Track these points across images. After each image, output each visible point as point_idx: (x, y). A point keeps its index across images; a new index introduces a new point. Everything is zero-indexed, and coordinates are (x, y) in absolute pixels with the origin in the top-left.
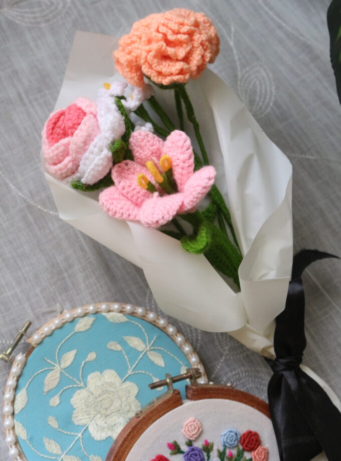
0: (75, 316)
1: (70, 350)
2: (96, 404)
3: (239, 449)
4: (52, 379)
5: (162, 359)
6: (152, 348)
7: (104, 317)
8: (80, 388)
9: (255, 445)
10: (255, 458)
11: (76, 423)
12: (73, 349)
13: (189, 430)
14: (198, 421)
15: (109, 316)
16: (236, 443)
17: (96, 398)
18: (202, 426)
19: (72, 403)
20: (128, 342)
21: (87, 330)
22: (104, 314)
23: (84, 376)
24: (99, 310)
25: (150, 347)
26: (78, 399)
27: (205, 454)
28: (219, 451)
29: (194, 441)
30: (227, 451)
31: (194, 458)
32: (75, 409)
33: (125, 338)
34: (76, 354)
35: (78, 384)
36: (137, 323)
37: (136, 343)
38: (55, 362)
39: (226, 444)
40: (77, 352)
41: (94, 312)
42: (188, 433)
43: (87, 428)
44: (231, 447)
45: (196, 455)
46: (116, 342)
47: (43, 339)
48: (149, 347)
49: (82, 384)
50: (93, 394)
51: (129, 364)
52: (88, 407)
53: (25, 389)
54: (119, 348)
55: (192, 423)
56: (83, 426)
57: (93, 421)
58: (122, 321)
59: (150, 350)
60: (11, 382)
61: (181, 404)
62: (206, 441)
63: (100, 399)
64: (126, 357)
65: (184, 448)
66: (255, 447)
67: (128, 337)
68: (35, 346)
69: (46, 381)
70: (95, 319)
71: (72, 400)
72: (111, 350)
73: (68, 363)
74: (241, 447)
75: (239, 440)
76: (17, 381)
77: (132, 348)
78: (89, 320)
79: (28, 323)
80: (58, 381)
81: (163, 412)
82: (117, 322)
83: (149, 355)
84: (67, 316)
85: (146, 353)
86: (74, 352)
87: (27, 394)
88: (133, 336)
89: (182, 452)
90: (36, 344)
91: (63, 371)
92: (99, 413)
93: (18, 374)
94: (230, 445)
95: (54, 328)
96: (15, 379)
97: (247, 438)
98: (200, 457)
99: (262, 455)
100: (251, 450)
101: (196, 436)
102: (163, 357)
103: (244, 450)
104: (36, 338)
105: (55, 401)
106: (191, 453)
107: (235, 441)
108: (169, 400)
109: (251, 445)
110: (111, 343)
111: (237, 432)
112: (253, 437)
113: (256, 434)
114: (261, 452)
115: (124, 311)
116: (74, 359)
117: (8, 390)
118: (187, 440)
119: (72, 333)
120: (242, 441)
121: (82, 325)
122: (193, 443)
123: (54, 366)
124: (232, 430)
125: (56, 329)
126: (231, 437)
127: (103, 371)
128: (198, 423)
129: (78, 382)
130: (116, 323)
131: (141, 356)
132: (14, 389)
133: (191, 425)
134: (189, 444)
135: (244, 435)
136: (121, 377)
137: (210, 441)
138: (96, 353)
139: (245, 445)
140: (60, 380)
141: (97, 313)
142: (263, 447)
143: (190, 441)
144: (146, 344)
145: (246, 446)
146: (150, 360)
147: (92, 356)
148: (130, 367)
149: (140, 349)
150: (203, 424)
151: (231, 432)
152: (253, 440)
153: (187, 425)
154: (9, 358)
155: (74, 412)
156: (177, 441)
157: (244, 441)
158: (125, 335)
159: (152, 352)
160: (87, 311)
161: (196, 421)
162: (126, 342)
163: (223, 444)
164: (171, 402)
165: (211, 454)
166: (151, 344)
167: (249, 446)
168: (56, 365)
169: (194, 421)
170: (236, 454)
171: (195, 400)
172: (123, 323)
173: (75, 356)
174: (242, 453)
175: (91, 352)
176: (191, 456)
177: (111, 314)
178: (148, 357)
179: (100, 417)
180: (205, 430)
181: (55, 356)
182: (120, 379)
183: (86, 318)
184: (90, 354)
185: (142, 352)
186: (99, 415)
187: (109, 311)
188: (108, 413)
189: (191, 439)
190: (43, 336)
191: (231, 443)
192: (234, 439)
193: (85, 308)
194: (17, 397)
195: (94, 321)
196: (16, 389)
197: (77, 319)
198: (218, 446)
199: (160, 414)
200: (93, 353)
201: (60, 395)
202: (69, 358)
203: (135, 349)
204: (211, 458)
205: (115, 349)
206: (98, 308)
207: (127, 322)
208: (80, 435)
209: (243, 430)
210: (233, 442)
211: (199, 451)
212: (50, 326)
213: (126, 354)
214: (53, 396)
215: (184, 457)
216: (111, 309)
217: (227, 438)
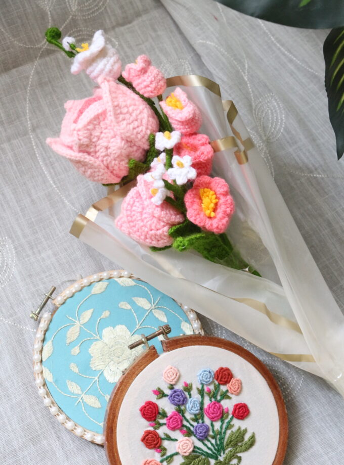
0: (92, 281)
1: (88, 309)
2: (110, 353)
3: (215, 384)
4: (73, 333)
5: (165, 316)
6: (156, 307)
7: (116, 282)
8: (97, 340)
9: (228, 378)
10: (230, 388)
11: (94, 369)
12: (90, 309)
13: (168, 377)
14: (175, 367)
15: (120, 281)
16: (211, 379)
17: (110, 348)
18: (178, 370)
19: (90, 352)
20: (136, 302)
21: (102, 293)
22: (116, 279)
23: (100, 331)
24: (112, 276)
25: (155, 306)
26: (95, 349)
27: (187, 394)
28: (198, 389)
29: (175, 384)
30: (205, 388)
31: (177, 398)
32: (92, 357)
33: (134, 299)
34: (93, 312)
35: (94, 337)
36: (143, 287)
37: (143, 303)
38: (75, 319)
39: (203, 382)
40: (94, 310)
41: (108, 278)
42: (168, 379)
43: (102, 372)
44: (207, 383)
45: (178, 396)
46: (126, 303)
47: (66, 300)
48: (153, 306)
49: (98, 337)
50: (107, 345)
51: (137, 320)
52: (103, 355)
53: (51, 341)
54: (129, 307)
55: (170, 370)
56: (99, 371)
57: (107, 367)
58: (131, 285)
59: (155, 308)
60: (40, 335)
61: (158, 356)
62: (185, 383)
63: (112, 349)
64: (135, 314)
65: (168, 392)
66: (229, 380)
67: (136, 298)
68: (59, 306)
69: (68, 335)
70: (108, 283)
71: (89, 350)
72: (122, 308)
73: (86, 320)
74: (217, 383)
75: (213, 376)
76: (45, 334)
77: (140, 307)
78: (103, 284)
79: (53, 288)
80: (78, 334)
81: (143, 366)
82: (127, 285)
83: (154, 312)
84: (85, 281)
85: (151, 311)
86: (91, 311)
87: (53, 345)
88: (141, 297)
89: (167, 396)
90: (59, 304)
91: (82, 326)
92: (113, 360)
93: (45, 329)
94: (206, 382)
95: (74, 291)
96: (43, 333)
97: (220, 374)
98: (183, 396)
99: (236, 385)
100: (226, 383)
101: (175, 380)
102: (166, 314)
103: (219, 384)
104: (59, 299)
105: (76, 350)
106: (174, 395)
107: (210, 378)
108: (146, 355)
109: (225, 379)
110: (122, 303)
111: (211, 371)
112: (225, 372)
113: (227, 369)
114: (235, 383)
115: (133, 277)
116: (92, 316)
117: (37, 342)
118: (168, 385)
119: (90, 295)
120: (216, 377)
121: (98, 288)
122: (174, 386)
123: (75, 322)
124: (206, 369)
125: (76, 292)
126: (206, 376)
127: (115, 326)
128: (175, 369)
129: (95, 336)
130: (126, 287)
131: (147, 314)
132: (41, 341)
133: (169, 372)
134: (171, 387)
135: (217, 372)
136: (130, 331)
137: (188, 382)
138: (109, 311)
139: (219, 380)
140: (79, 334)
141: (110, 278)
142: (235, 379)
143: (172, 385)
144: (151, 303)
145: (221, 381)
146: (155, 316)
147: (106, 314)
148: (138, 322)
149: (147, 308)
150: (180, 369)
151: (205, 371)
152: (225, 375)
153: (166, 372)
154: (38, 316)
155: (92, 360)
156: (160, 387)
157: (218, 377)
158: (133, 297)
159: (156, 310)
160: (101, 277)
161: (173, 368)
162: (134, 303)
163: (200, 382)
164: (148, 356)
165: (192, 392)
166: (155, 304)
167: (223, 380)
168: (76, 321)
169: (171, 368)
170: (213, 389)
171: (168, 351)
172: (132, 286)
173: (92, 314)
174: (219, 387)
175: (105, 310)
176: (174, 397)
177: (121, 279)
178: (153, 314)
179: (113, 364)
180: (182, 374)
181: (75, 314)
182: (129, 333)
183: (100, 282)
184: (104, 312)
185: (148, 310)
186: (112, 362)
187: (121, 277)
188: (120, 360)
189: (172, 383)
190: (65, 298)
191: (206, 380)
192: (209, 377)
193: (100, 275)
194: (44, 347)
195: (108, 285)
196: (44, 340)
197: (93, 283)
198: (196, 385)
199: (141, 368)
200: (107, 311)
201: (80, 346)
202: (87, 315)
203: (143, 308)
204: (192, 396)
205: (126, 308)
206: (111, 275)
207: (135, 285)
208: (96, 378)
209: (215, 368)
210: (208, 380)
211: (180, 392)
212: (71, 289)
213: (135, 312)
214: (74, 346)
215: (169, 399)
216: (122, 275)
217: (202, 377)
